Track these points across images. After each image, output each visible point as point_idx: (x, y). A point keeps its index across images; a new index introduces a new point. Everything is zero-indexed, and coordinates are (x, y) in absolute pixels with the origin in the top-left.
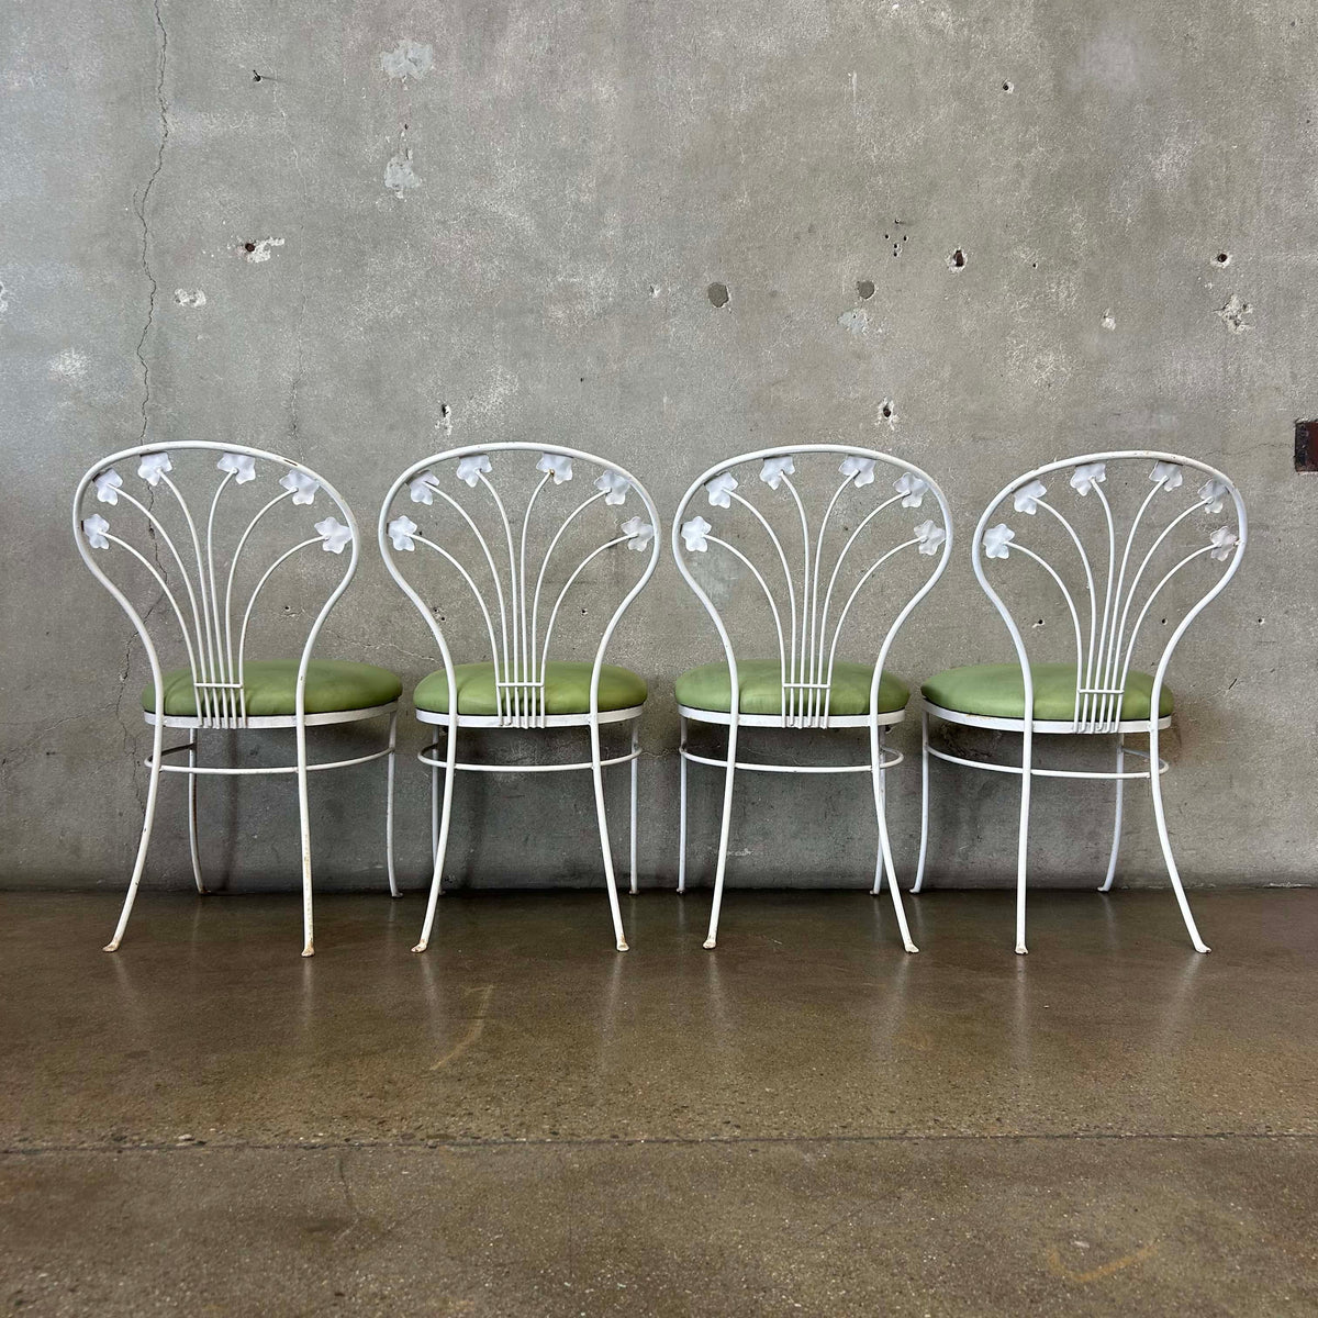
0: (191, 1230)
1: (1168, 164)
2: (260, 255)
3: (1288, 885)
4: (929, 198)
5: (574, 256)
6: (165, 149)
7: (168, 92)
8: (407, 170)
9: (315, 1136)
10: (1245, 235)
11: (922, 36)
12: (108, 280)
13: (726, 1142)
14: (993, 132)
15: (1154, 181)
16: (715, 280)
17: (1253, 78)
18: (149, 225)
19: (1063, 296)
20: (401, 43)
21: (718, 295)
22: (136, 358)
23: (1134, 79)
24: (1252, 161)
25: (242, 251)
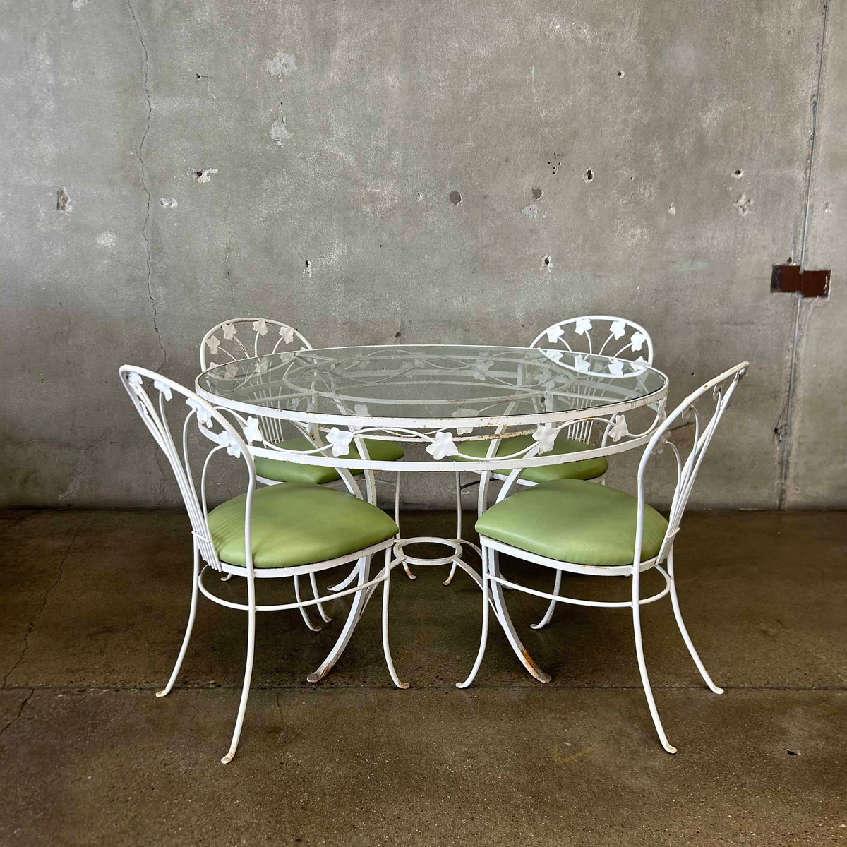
0: (222, 731)
1: (710, 119)
2: (205, 178)
3: (750, 509)
4: (574, 140)
5: (376, 177)
6: (150, 119)
7: (150, 86)
8: (283, 129)
9: (266, 682)
10: (752, 159)
11: (573, 44)
12: (125, 193)
13: (436, 688)
14: (611, 101)
15: (701, 128)
16: (454, 190)
17: (763, 66)
18: (144, 162)
19: (647, 195)
20: (277, 54)
21: (455, 197)
22: (142, 236)
23: (693, 68)
24: (758, 117)
25: (195, 176)
